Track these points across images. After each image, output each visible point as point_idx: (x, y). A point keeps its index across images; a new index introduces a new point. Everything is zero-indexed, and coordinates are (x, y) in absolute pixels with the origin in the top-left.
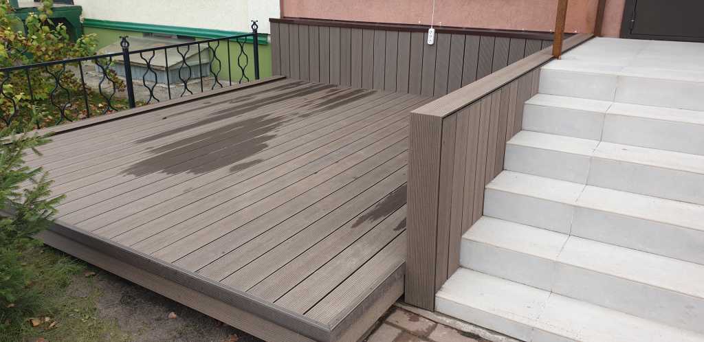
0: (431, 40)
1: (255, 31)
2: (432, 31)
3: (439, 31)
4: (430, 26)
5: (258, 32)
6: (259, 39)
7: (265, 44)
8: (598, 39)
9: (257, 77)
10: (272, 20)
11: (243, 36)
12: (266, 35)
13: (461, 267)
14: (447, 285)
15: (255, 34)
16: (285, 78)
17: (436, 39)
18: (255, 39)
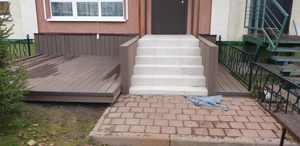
0: (98, 38)
1: (28, 38)
2: (98, 35)
3: (100, 35)
4: (97, 34)
5: (29, 39)
6: (30, 41)
7: (32, 43)
8: (146, 35)
9: (30, 55)
10: (34, 34)
11: (21, 40)
12: (32, 40)
13: (132, 85)
14: (130, 88)
15: (28, 40)
16: (42, 54)
17: (100, 37)
18: (28, 41)
